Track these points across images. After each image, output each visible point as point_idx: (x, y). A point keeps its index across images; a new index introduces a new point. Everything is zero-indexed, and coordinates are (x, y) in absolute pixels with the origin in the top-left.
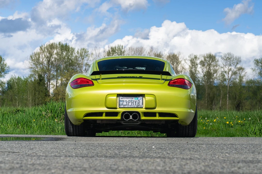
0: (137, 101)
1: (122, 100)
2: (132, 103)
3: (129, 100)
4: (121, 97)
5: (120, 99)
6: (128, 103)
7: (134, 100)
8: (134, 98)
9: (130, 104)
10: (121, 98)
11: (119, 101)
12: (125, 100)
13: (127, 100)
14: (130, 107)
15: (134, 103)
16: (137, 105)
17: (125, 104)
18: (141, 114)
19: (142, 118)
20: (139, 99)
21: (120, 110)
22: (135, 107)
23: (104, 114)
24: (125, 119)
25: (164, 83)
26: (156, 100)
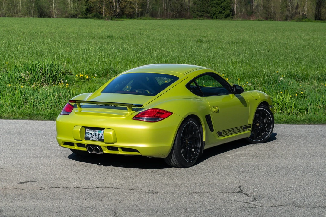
0: (100, 134)
1: (88, 132)
2: (96, 136)
3: (94, 132)
4: (87, 129)
5: (87, 131)
6: (92, 135)
7: (98, 133)
8: (98, 131)
9: (94, 137)
10: (88, 131)
11: (86, 132)
12: (90, 132)
13: (92, 132)
14: (93, 140)
15: (98, 136)
16: (100, 138)
17: (90, 136)
18: (102, 148)
19: (105, 152)
20: (102, 132)
21: (85, 142)
22: (97, 141)
23: (75, 145)
24: (89, 152)
25: (131, 115)
26: (115, 134)
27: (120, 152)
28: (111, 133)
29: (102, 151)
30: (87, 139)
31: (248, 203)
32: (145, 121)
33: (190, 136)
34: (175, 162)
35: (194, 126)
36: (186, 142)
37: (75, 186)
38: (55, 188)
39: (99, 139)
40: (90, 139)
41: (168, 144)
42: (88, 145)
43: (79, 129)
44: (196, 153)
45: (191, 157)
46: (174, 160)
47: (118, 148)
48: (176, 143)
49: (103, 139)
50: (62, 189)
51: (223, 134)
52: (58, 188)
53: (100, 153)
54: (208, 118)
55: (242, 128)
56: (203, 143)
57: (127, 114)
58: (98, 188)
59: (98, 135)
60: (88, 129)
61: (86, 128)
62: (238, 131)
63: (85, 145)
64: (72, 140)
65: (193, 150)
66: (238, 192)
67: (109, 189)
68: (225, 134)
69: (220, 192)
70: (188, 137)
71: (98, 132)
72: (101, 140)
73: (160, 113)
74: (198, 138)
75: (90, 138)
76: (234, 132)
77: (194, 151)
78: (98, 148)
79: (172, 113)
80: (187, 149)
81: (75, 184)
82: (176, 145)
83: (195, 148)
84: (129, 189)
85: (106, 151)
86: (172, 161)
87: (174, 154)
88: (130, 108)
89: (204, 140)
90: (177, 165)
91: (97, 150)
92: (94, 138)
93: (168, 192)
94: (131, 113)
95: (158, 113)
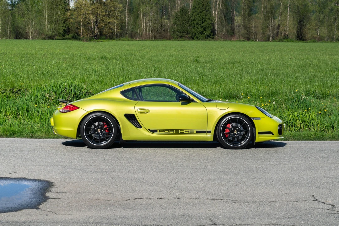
31: (328, 209)
37: (157, 197)
38: (139, 199)
50: (147, 200)
52: (142, 199)
58: (179, 198)
66: (313, 201)
67: (191, 199)
69: (297, 200)
81: (156, 195)
84: (210, 199)
93: (249, 201)
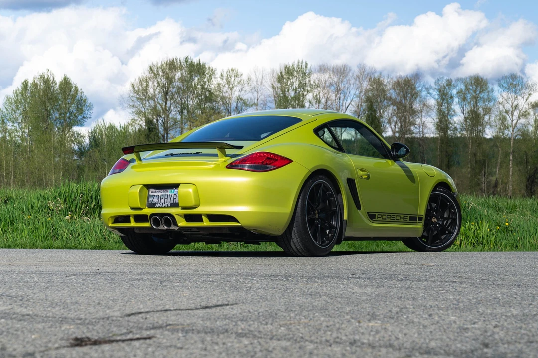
0: (173, 196)
2: (165, 199)
3: (162, 194)
4: (151, 190)
5: (150, 194)
6: (160, 199)
7: (168, 194)
8: (169, 190)
9: (163, 201)
10: (152, 192)
11: (149, 196)
12: (156, 194)
13: (160, 194)
14: (162, 205)
15: (169, 199)
16: (172, 202)
17: (156, 200)
18: (176, 217)
19: (180, 224)
20: (176, 191)
21: (148, 211)
22: (168, 207)
23: (132, 219)
24: (155, 227)
25: (223, 162)
26: (196, 192)
27: (206, 223)
28: (191, 190)
29: (176, 224)
30: (152, 206)
32: (247, 170)
33: (321, 206)
34: (297, 244)
35: (327, 189)
36: (314, 214)
39: (171, 204)
40: (157, 206)
41: (285, 209)
42: (152, 215)
43: (137, 190)
44: (333, 236)
45: (324, 242)
46: (296, 241)
47: (203, 217)
48: (299, 210)
49: (178, 203)
51: (376, 219)
53: (173, 227)
54: (351, 182)
55: (408, 218)
56: (343, 222)
57: (217, 161)
59: (169, 197)
60: (153, 190)
61: (149, 187)
62: (402, 220)
63: (147, 216)
64: (126, 211)
65: (328, 231)
68: (381, 219)
70: (318, 206)
71: (170, 192)
72: (175, 205)
73: (272, 159)
74: (335, 212)
75: (156, 204)
76: (395, 220)
77: (329, 233)
78: (169, 219)
79: (290, 161)
80: (318, 227)
82: (299, 214)
83: (331, 227)
85: (182, 223)
86: (292, 243)
87: (295, 229)
88: (221, 152)
89: (345, 218)
90: (301, 250)
91: (168, 223)
92: (163, 204)
94: (223, 161)
95: (268, 158)
